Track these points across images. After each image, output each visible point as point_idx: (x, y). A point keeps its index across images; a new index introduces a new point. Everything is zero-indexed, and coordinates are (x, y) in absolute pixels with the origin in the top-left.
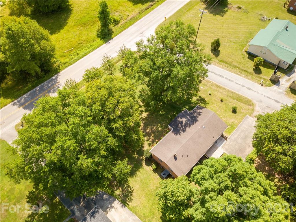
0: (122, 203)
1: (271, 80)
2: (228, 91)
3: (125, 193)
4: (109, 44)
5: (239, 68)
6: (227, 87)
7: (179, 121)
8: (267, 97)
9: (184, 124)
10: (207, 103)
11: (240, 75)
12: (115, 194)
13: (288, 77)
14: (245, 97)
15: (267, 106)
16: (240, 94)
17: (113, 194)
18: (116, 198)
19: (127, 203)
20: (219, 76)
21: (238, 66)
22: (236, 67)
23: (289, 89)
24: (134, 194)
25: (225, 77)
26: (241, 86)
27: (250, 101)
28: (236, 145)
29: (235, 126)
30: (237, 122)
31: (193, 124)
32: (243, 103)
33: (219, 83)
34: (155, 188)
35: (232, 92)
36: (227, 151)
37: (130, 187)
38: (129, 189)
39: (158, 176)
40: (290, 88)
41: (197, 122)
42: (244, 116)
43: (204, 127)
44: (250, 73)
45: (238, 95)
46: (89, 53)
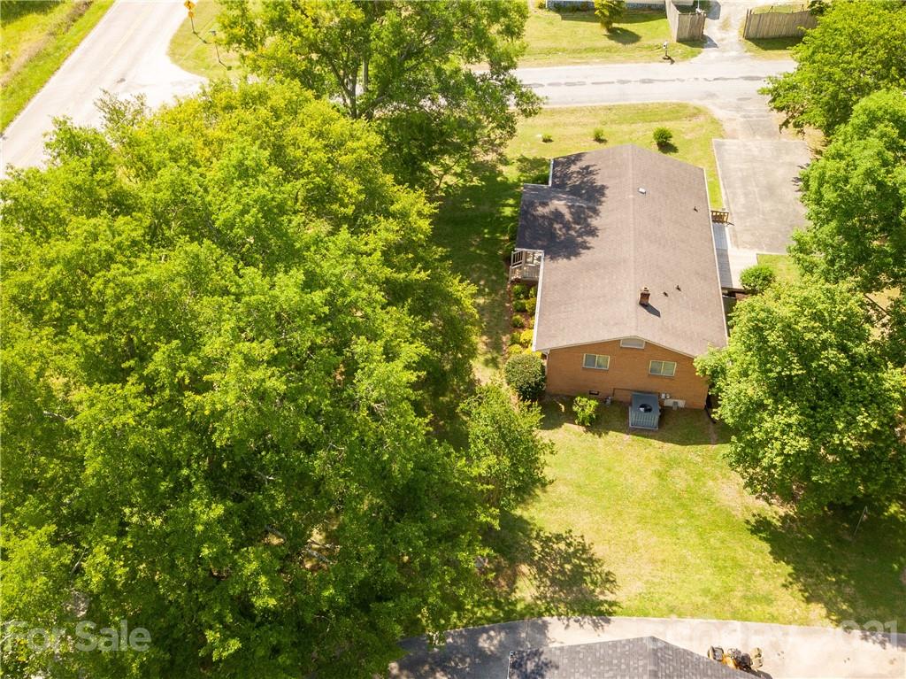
0: (583, 612)
1: (680, 40)
2: (593, 110)
3: (562, 572)
5: (564, 50)
7: (543, 217)
8: (715, 79)
9: (568, 217)
11: (587, 63)
12: (520, 607)
13: (716, 21)
14: (658, 103)
15: (739, 99)
16: (635, 102)
17: (513, 611)
18: (540, 615)
19: (601, 603)
21: (553, 45)
22: (551, 51)
23: (750, 43)
24: (598, 551)
26: (617, 85)
28: (765, 220)
31: (599, 202)
34: (655, 480)
35: (609, 108)
37: (559, 538)
38: (562, 546)
39: (627, 438)
42: (707, 145)
43: (641, 191)
44: (609, 50)
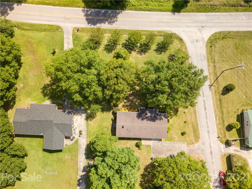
0: (87, 118)
1: (227, 140)
2: (197, 121)
3: (91, 115)
4: (173, 15)
5: (223, 115)
6: (199, 118)
7: (146, 112)
8: (210, 146)
9: (146, 116)
10: (176, 115)
11: (216, 120)
12: (87, 111)
13: (239, 149)
14: (199, 133)
15: (202, 149)
16: (200, 129)
17: (86, 110)
18: (86, 113)
19: (88, 120)
20: (205, 108)
21: (224, 113)
22: (222, 112)
23: (228, 155)
24: (94, 119)
25: (207, 111)
26: (206, 126)
27: (199, 138)
29: (172, 140)
30: (176, 140)
31: (150, 121)
32: (194, 135)
33: (198, 112)
34: (105, 126)
35: (197, 124)
36: (153, 146)
37: (96, 115)
38: (95, 115)
39: (111, 123)
40: (230, 155)
41: (153, 122)
42: (184, 141)
43: (153, 128)
45: (198, 128)
46: (154, 11)
